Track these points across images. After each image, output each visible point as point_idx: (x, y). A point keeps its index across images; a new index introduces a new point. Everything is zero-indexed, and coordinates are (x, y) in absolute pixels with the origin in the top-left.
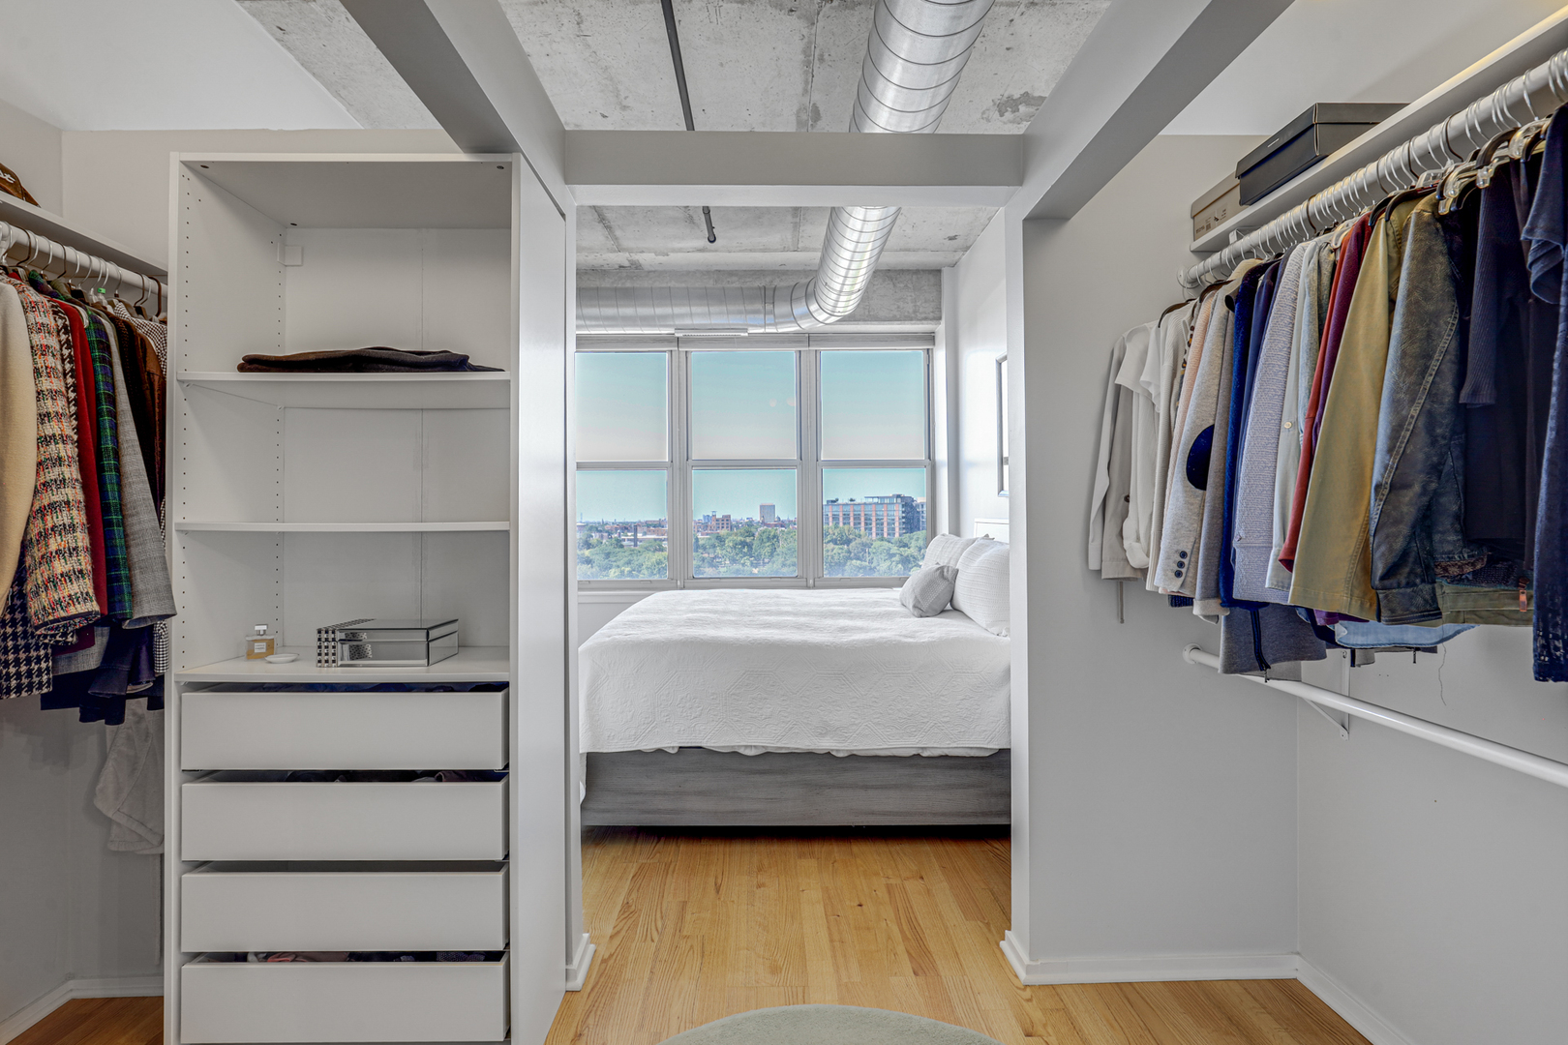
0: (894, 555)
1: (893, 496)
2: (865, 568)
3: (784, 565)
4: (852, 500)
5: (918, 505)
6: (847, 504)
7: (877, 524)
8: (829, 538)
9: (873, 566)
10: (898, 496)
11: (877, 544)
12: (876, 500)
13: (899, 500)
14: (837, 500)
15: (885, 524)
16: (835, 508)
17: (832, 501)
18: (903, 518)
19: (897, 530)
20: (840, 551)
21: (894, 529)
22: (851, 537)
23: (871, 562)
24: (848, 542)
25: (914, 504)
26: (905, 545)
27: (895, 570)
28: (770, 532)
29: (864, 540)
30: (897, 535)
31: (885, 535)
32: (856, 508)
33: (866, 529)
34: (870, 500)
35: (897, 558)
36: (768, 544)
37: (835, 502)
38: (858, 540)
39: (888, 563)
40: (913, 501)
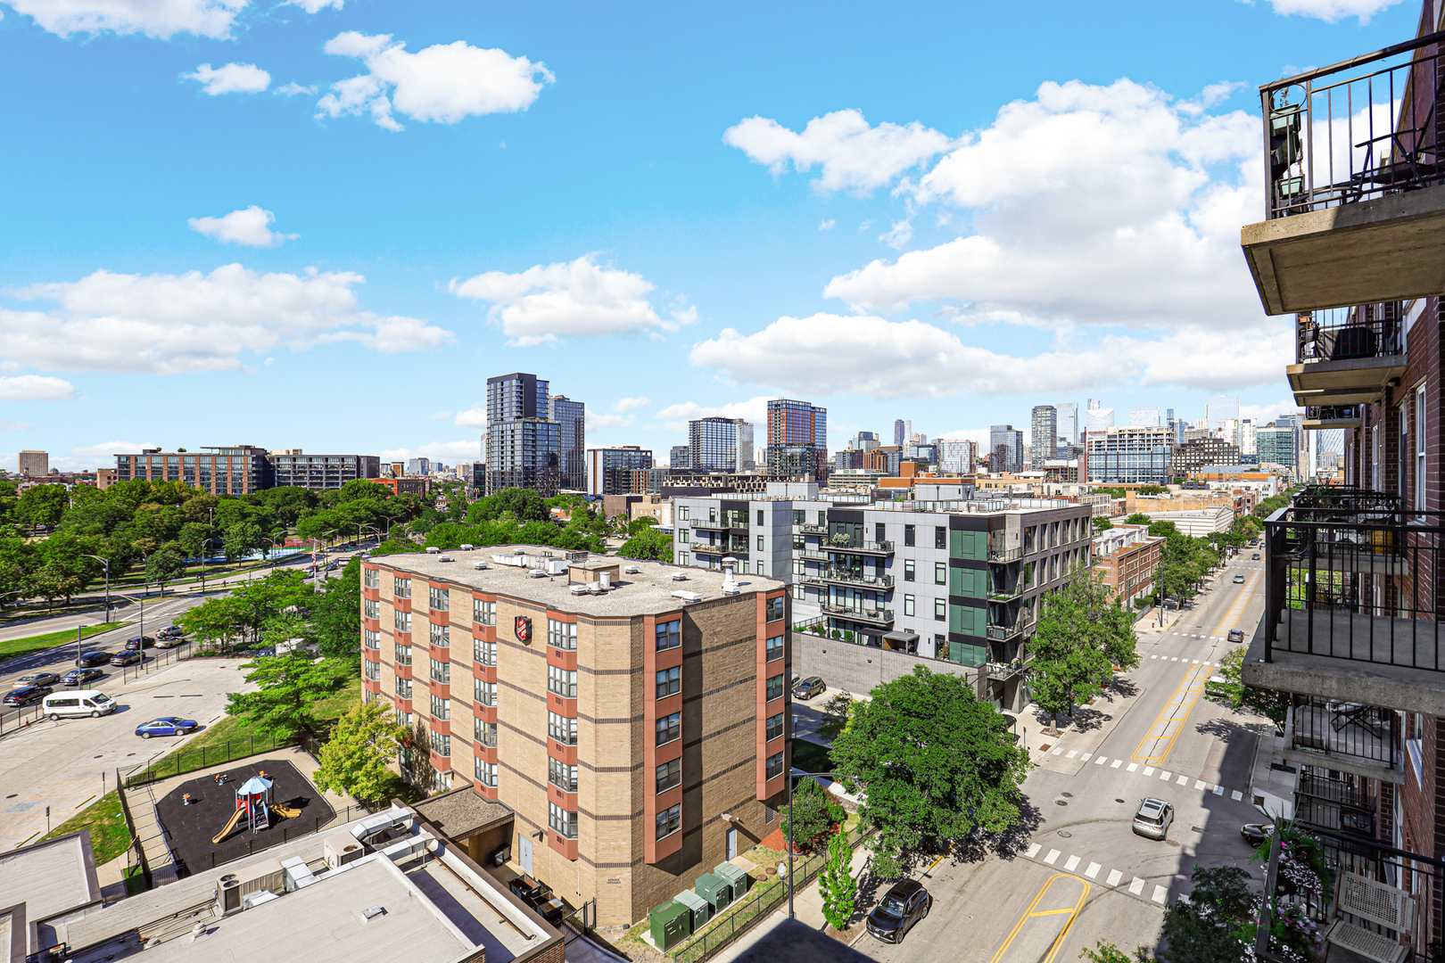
0: (249, 515)
1: (241, 448)
2: (207, 531)
3: (79, 532)
4: (181, 450)
5: (272, 459)
6: (174, 455)
7: (217, 479)
8: (150, 496)
9: (219, 528)
10: (247, 448)
11: (223, 502)
12: (216, 452)
13: (248, 452)
14: (160, 449)
15: (229, 479)
16: (155, 460)
17: (151, 451)
18: (253, 472)
19: (245, 485)
20: (171, 512)
21: (241, 485)
22: (184, 494)
23: (216, 524)
24: (181, 501)
25: (267, 457)
26: (259, 503)
27: (250, 531)
28: (47, 488)
29: (204, 498)
30: (245, 492)
31: (229, 492)
32: (187, 460)
33: (202, 484)
34: (209, 451)
35: (253, 518)
36: (43, 505)
37: (155, 451)
38: (195, 499)
39: (241, 524)
40: (267, 454)
